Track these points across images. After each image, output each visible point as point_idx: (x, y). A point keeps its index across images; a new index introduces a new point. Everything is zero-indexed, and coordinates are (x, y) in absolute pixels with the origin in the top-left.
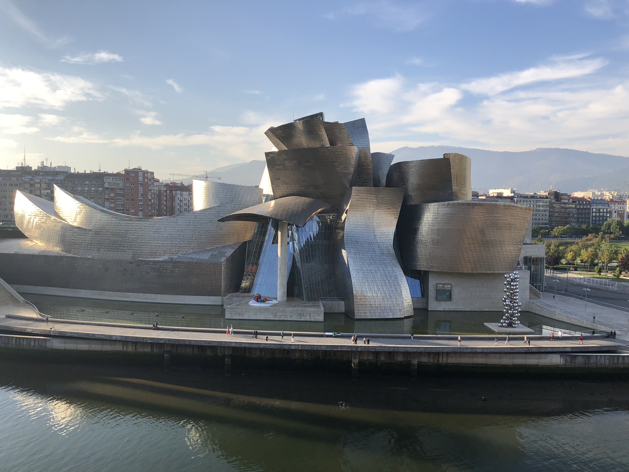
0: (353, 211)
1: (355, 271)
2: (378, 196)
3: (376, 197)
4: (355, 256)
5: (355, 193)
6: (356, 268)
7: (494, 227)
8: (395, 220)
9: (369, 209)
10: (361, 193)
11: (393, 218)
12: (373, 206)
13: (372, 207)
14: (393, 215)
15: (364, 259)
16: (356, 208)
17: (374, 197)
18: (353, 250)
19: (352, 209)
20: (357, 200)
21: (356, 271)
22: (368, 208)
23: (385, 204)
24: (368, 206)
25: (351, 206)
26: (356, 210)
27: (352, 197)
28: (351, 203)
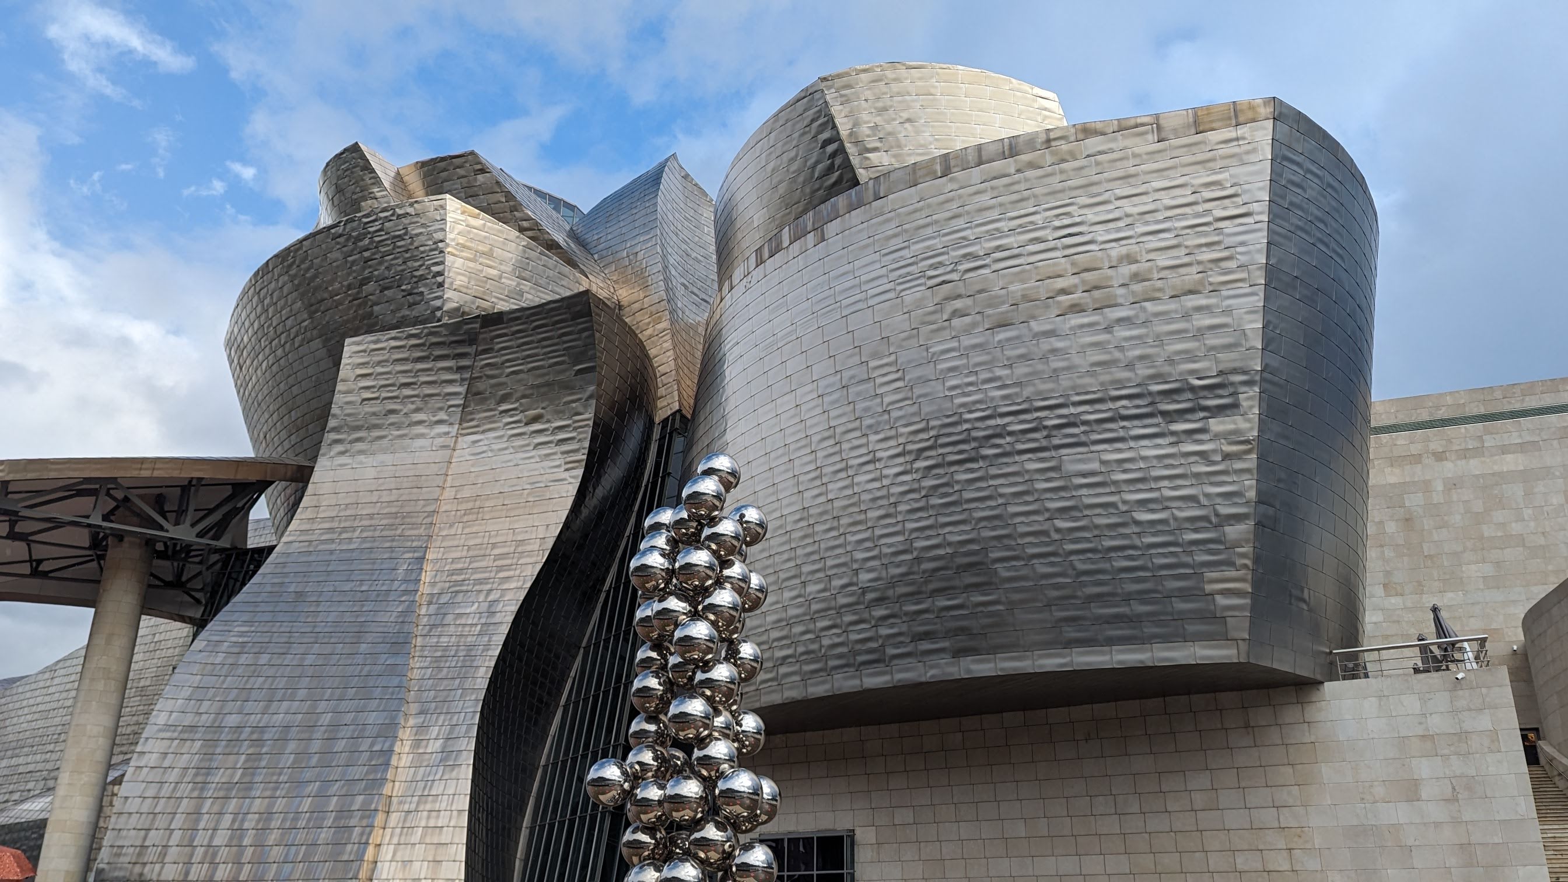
0: (342, 453)
2: (467, 362)
3: (460, 369)
5: (354, 367)
7: (960, 314)
9: (422, 436)
10: (382, 363)
11: (558, 466)
12: (445, 417)
13: (440, 422)
14: (555, 449)
17: (448, 369)
19: (339, 448)
20: (364, 400)
22: (420, 429)
23: (504, 399)
24: (420, 422)
25: (334, 430)
26: (359, 446)
27: (340, 387)
28: (334, 416)
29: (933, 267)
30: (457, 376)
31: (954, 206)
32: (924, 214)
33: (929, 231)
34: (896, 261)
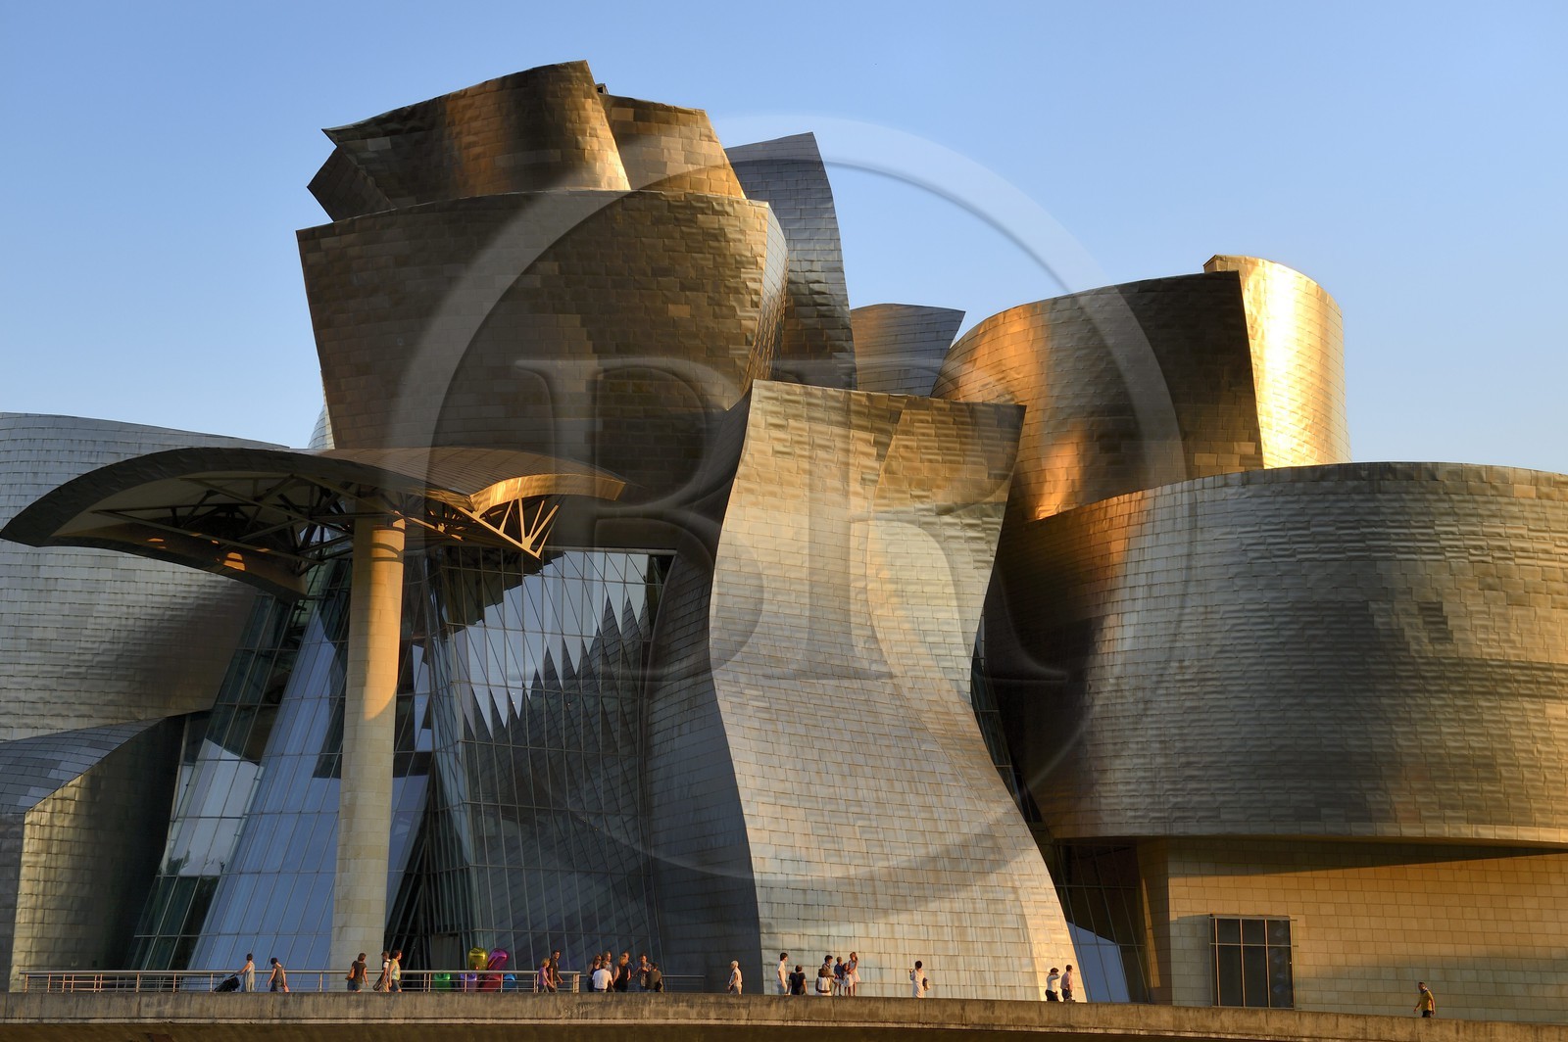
0: (755, 504)
1: (765, 799)
2: (883, 439)
3: (876, 443)
4: (769, 727)
5: (765, 412)
6: (777, 786)
7: (1491, 588)
8: (976, 573)
10: (796, 417)
11: (967, 563)
12: (861, 490)
13: (858, 494)
14: (966, 546)
15: (817, 744)
16: (773, 494)
17: (867, 442)
18: (756, 698)
19: (752, 498)
20: (777, 453)
21: (773, 800)
25: (747, 477)
26: (772, 500)
27: (750, 431)
28: (745, 462)
29: (1475, 548)
30: (873, 451)
31: (1493, 507)
32: (1471, 505)
33: (1474, 520)
34: (1446, 533)
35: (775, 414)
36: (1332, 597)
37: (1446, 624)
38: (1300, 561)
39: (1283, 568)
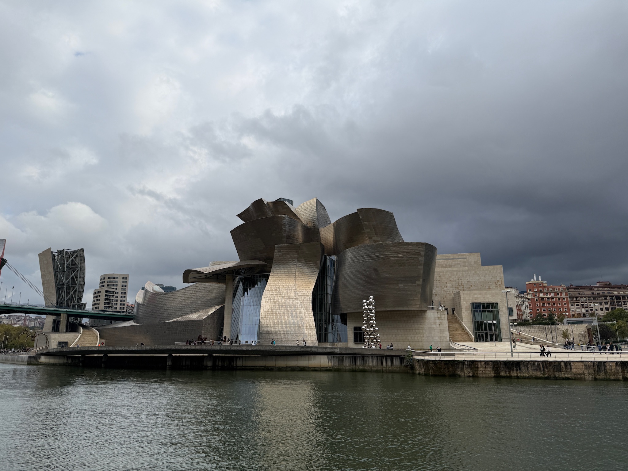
0: (277, 265)
3: (296, 252)
5: (277, 250)
9: (291, 263)
10: (282, 250)
13: (294, 260)
16: (280, 263)
17: (295, 252)
19: (276, 264)
20: (280, 256)
24: (290, 260)
25: (275, 261)
26: (280, 264)
27: (275, 253)
28: (275, 258)
29: (382, 257)
30: (296, 253)
31: (385, 249)
32: (381, 250)
33: (382, 252)
34: (377, 255)
35: (279, 250)
36: (360, 269)
37: (378, 272)
38: (356, 263)
39: (354, 265)
